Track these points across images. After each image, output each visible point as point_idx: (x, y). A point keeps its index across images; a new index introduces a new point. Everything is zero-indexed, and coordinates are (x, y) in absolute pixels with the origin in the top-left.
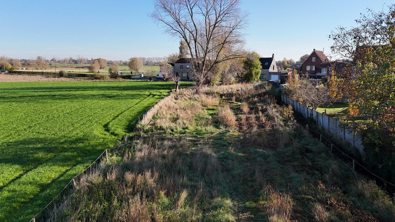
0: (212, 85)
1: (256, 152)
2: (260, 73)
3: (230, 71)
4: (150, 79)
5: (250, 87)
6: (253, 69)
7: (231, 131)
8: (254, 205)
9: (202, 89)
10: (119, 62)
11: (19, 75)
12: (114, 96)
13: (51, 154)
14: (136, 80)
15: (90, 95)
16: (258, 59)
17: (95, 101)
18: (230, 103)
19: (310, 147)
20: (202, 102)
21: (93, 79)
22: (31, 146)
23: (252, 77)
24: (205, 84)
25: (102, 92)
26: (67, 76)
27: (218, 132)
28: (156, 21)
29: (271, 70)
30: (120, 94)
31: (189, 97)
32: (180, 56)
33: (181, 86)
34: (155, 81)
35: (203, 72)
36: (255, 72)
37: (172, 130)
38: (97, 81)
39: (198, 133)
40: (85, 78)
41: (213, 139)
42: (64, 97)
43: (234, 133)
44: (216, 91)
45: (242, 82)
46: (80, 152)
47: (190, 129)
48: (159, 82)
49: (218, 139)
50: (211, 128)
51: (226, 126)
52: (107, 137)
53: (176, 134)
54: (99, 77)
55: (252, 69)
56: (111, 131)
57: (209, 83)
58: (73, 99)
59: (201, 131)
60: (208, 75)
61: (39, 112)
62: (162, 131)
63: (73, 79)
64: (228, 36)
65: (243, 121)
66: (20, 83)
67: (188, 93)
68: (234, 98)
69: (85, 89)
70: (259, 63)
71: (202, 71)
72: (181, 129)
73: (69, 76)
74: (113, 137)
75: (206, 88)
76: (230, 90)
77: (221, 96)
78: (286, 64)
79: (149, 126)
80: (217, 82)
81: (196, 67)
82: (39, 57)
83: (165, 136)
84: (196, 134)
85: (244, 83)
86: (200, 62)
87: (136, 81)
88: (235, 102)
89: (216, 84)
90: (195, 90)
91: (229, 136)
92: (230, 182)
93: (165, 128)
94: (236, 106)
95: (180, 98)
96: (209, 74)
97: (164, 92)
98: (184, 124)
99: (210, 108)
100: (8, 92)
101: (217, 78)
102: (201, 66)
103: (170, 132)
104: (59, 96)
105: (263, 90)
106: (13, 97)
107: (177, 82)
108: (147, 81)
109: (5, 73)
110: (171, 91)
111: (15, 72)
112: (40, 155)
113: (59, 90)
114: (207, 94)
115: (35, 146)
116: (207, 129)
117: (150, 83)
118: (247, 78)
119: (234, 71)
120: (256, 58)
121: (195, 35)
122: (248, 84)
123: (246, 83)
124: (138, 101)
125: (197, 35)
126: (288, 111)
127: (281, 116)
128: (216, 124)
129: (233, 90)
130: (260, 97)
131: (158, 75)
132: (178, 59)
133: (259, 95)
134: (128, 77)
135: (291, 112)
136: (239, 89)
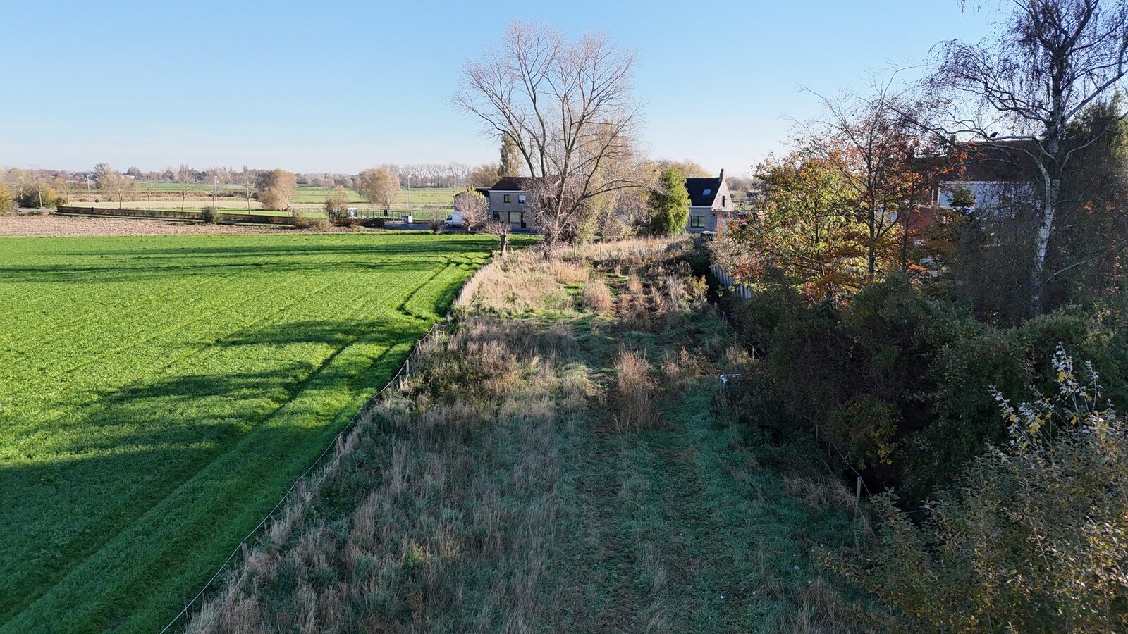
0: (579, 243)
2: (688, 215)
3: (619, 211)
4: (436, 227)
5: (659, 245)
6: (671, 207)
7: (601, 315)
8: (610, 370)
9: (557, 251)
12: (379, 266)
16: (682, 183)
18: (610, 276)
20: (556, 274)
21: (294, 228)
23: (668, 223)
24: (563, 240)
26: (221, 220)
27: (580, 317)
29: (716, 205)
30: (388, 261)
31: (530, 266)
32: (503, 171)
33: (513, 244)
34: (448, 233)
35: (559, 215)
36: (675, 212)
37: (510, 314)
38: (306, 232)
39: (549, 317)
40: (272, 225)
41: (571, 325)
43: (605, 318)
44: (585, 255)
45: (646, 236)
47: (536, 312)
48: (457, 236)
49: (579, 325)
50: (570, 312)
51: (595, 309)
52: (413, 320)
53: (515, 319)
54: (308, 224)
55: (668, 207)
56: (414, 315)
57: (572, 237)
59: (554, 315)
60: (569, 222)
62: (493, 314)
65: (625, 304)
67: (528, 260)
68: (618, 268)
70: (684, 191)
71: (557, 213)
72: (522, 312)
75: (565, 249)
76: (616, 253)
77: (596, 264)
79: (473, 308)
80: (589, 236)
81: (544, 205)
82: (101, 166)
84: (546, 318)
85: (649, 239)
86: (553, 196)
87: (402, 234)
88: (620, 276)
89: (588, 241)
90: (543, 253)
91: (597, 321)
94: (621, 282)
95: (512, 269)
96: (572, 219)
97: (477, 257)
98: (527, 305)
99: (570, 286)
101: (590, 227)
102: (554, 204)
103: (507, 315)
105: (679, 253)
107: (503, 237)
108: (427, 233)
109: (51, 214)
110: (491, 256)
111: (77, 211)
114: (565, 260)
116: (563, 313)
117: (437, 238)
118: (657, 227)
119: (627, 211)
120: (677, 182)
121: (541, 140)
122: (658, 241)
123: (655, 237)
124: (431, 274)
125: (545, 139)
126: (701, 286)
127: (690, 295)
128: (579, 306)
129: (620, 253)
130: (669, 265)
131: (450, 219)
132: (498, 178)
133: (669, 263)
134: (377, 223)
135: (704, 286)
136: (635, 250)
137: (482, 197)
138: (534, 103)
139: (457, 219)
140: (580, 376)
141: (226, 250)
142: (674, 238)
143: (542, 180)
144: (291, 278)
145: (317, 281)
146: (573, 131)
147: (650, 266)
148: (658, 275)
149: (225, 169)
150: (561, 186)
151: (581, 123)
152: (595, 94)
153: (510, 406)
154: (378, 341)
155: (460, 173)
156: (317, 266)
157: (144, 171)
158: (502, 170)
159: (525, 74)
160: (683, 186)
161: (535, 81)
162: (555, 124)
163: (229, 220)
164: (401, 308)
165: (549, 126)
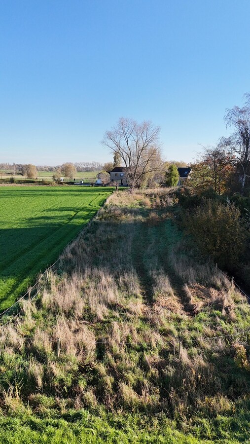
0: (141, 189)
2: (178, 180)
3: (155, 179)
4: (92, 184)
5: (168, 190)
6: (173, 177)
9: (134, 191)
18: (150, 198)
20: (134, 197)
21: (43, 185)
23: (171, 183)
24: (136, 188)
26: (17, 182)
27: (141, 208)
29: (189, 177)
35: (135, 179)
36: (174, 179)
37: (121, 206)
39: (132, 207)
41: (138, 210)
43: (148, 208)
44: (143, 192)
45: (164, 187)
47: (128, 206)
48: (100, 187)
51: (146, 206)
55: (171, 177)
57: (139, 187)
65: (154, 205)
67: (125, 194)
68: (153, 196)
75: (137, 190)
76: (153, 192)
77: (146, 195)
80: (145, 187)
81: (130, 176)
86: (133, 173)
87: (81, 186)
88: (154, 198)
90: (129, 192)
91: (145, 209)
93: (117, 205)
94: (154, 200)
95: (120, 196)
96: (139, 181)
97: (108, 193)
98: (126, 204)
99: (138, 200)
101: (145, 184)
102: (133, 176)
105: (173, 192)
108: (90, 186)
110: (113, 193)
114: (137, 194)
116: (136, 206)
117: (93, 188)
118: (168, 184)
119: (158, 179)
120: (175, 169)
121: (129, 155)
123: (167, 187)
124: (95, 197)
125: (131, 155)
126: (177, 200)
127: (174, 202)
128: (141, 205)
129: (155, 192)
131: (96, 182)
132: (113, 168)
133: (170, 194)
134: (72, 183)
136: (160, 191)
137: (108, 174)
138: (127, 143)
139: (99, 182)
140: (140, 217)
141: (27, 191)
142: (173, 188)
143: (130, 168)
144: (54, 198)
145: (61, 199)
146: (140, 152)
147: (163, 195)
148: (166, 197)
150: (135, 170)
151: (142, 150)
152: (147, 140)
153: (122, 222)
154: (87, 211)
155: (96, 166)
156: (60, 195)
158: (115, 165)
159: (124, 134)
160: (177, 170)
161: (128, 137)
162: (134, 150)
163: (20, 182)
164: (89, 205)
165: (132, 150)
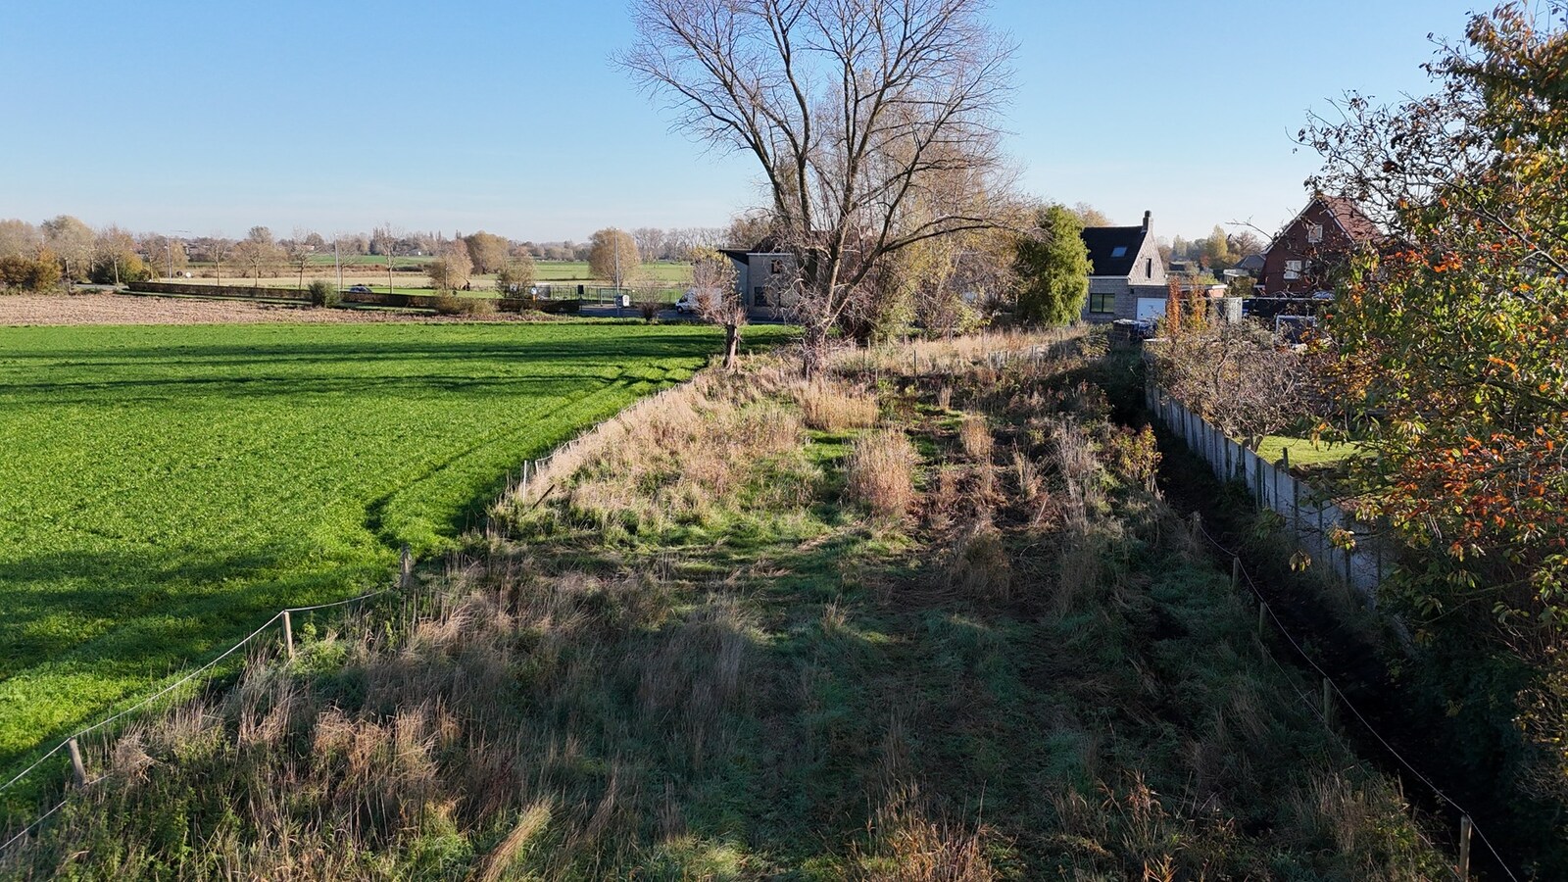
0: (879, 341)
1: (945, 629)
2: (1085, 291)
3: (958, 284)
4: (648, 313)
5: (1034, 345)
6: (1055, 276)
7: (879, 534)
8: (835, 871)
9: (830, 356)
10: (561, 249)
11: (162, 300)
12: (475, 384)
13: (100, 621)
14: (596, 319)
15: (378, 378)
16: (1077, 234)
17: (389, 403)
18: (926, 412)
19: (1180, 612)
21: (430, 315)
22: (36, 587)
23: (1050, 305)
24: (843, 337)
25: (433, 367)
26: (338, 301)
27: (821, 540)
28: (647, 83)
29: (1136, 277)
30: (501, 375)
31: (770, 387)
33: (747, 343)
34: (667, 323)
35: (833, 287)
36: (1062, 285)
37: (632, 528)
38: (445, 320)
39: (739, 538)
40: (405, 310)
41: (787, 569)
42: (279, 386)
43: (888, 545)
44: (886, 365)
45: (1007, 330)
46: (214, 615)
47: (708, 522)
48: (677, 327)
49: (810, 569)
50: (799, 522)
51: (868, 511)
52: (360, 551)
53: (643, 546)
54: (457, 308)
55: (1049, 274)
56: (386, 529)
58: (310, 393)
59: (753, 532)
60: (853, 299)
61: (148, 445)
62: (586, 532)
63: (357, 314)
64: (929, 141)
65: (946, 495)
66: (149, 330)
67: (773, 373)
68: (946, 393)
69: (375, 352)
70: (1080, 247)
71: (830, 282)
72: (670, 525)
73: (344, 300)
74: (385, 553)
75: (848, 354)
76: (947, 361)
77: (904, 382)
78: (1224, 252)
79: (543, 510)
80: (899, 329)
81: (804, 266)
82: (257, 230)
83: (596, 553)
84: (725, 544)
85: (1014, 335)
86: (821, 248)
87: (593, 324)
88: (948, 411)
89: (897, 336)
90: (800, 362)
91: (863, 556)
92: (779, 760)
93: (604, 519)
94: (950, 427)
95: (730, 393)
98: (689, 501)
100: (83, 364)
101: (902, 311)
102: (823, 264)
103: (624, 534)
104: (259, 380)
105: (1075, 363)
106: (86, 386)
107: (731, 328)
108: (634, 323)
109: (115, 292)
110: (704, 365)
111: (154, 289)
112: (56, 624)
113: (276, 357)
114: (845, 376)
115: (53, 587)
116: (780, 524)
117: (640, 331)
118: (1029, 311)
119: (974, 283)
120: (1067, 229)
121: (799, 138)
122: (1031, 338)
123: (1025, 331)
124: (558, 404)
125: (807, 138)
126: (1142, 451)
127: (1112, 472)
128: (830, 502)
129: (956, 360)
130: (1056, 389)
131: (684, 300)
133: (1053, 384)
134: (567, 307)
135: (1150, 454)
136: (986, 356)
137: (728, 261)
138: (787, 62)
139: (691, 300)
142: (1062, 333)
147: (1014, 391)
148: (1031, 412)
149: (431, 236)
151: (880, 105)
152: (908, 44)
157: (328, 238)
160: (1078, 238)
161: (787, 18)
165: (816, 111)
